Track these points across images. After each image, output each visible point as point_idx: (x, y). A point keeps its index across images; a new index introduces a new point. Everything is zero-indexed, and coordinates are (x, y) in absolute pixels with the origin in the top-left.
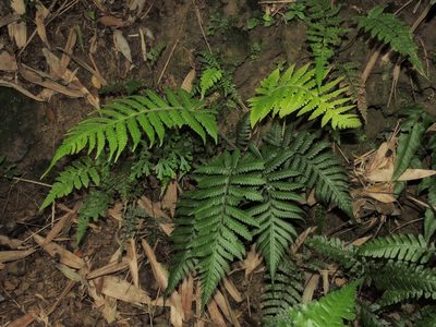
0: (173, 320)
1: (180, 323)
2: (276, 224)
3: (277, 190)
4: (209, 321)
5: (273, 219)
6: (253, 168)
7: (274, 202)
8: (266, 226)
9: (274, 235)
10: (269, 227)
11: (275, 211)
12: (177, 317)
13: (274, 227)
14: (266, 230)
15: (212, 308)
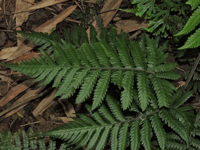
0: (5, 50)
1: (3, 58)
2: (103, 131)
3: (140, 127)
4: (9, 85)
5: (108, 128)
6: (158, 95)
7: (126, 126)
8: (99, 120)
9: (91, 131)
10: (99, 124)
11: (116, 128)
12: (8, 53)
13: (99, 130)
14: (95, 121)
15: (22, 87)
